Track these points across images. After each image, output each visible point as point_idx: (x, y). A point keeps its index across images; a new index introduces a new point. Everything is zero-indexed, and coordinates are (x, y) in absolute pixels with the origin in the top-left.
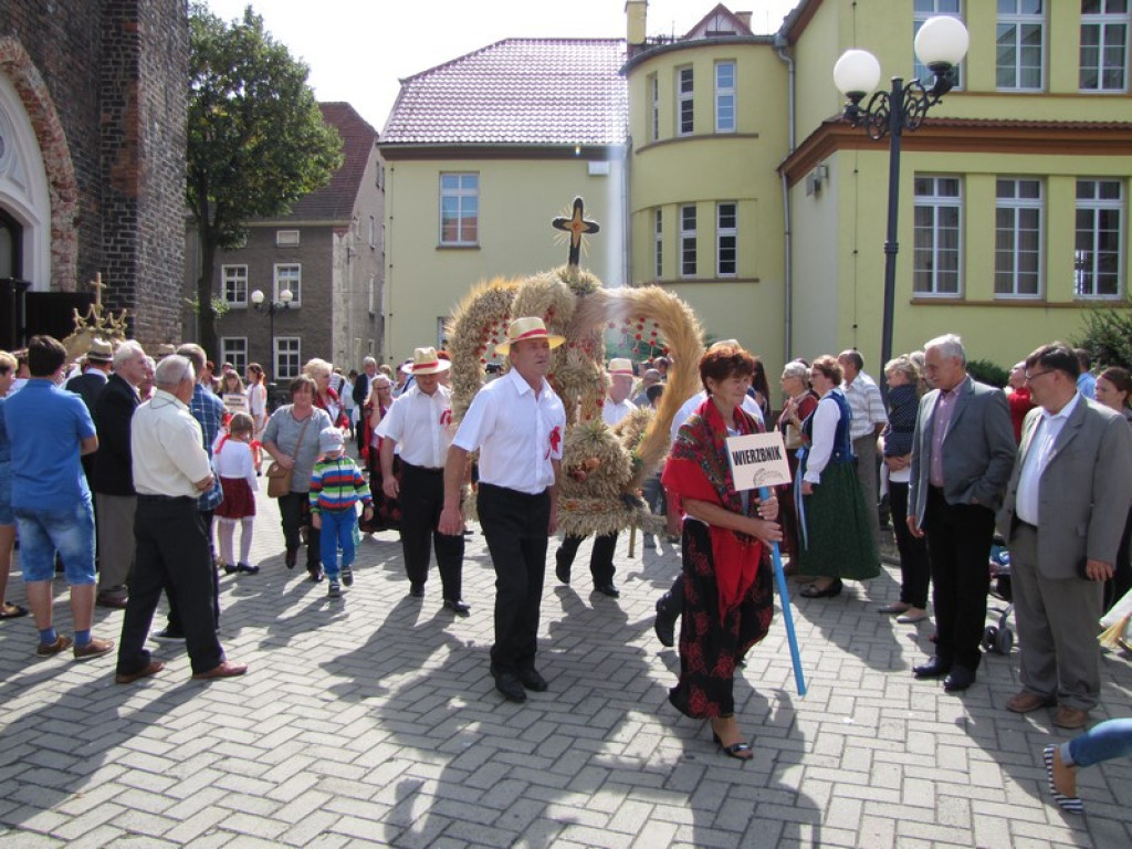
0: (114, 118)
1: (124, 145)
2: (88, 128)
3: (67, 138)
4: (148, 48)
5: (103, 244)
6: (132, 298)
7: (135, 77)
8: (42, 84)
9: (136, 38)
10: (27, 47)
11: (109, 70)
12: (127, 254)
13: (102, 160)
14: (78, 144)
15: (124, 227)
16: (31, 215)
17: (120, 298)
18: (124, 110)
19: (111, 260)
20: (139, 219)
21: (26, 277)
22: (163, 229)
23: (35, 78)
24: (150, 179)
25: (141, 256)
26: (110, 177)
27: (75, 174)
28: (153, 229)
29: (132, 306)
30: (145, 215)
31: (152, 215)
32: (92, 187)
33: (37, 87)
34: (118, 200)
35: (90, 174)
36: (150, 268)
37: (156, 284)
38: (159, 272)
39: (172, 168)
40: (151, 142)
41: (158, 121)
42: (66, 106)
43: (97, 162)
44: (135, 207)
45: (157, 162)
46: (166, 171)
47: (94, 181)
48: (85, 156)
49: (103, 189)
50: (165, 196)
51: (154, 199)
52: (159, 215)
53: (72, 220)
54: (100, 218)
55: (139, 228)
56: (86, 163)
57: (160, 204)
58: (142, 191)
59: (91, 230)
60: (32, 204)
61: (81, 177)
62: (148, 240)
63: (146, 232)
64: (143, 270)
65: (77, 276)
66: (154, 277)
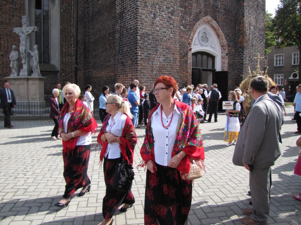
0: (239, 28)
1: (241, 34)
2: (232, 32)
3: (224, 35)
4: (248, 8)
5: (237, 59)
6: (242, 72)
7: (244, 17)
8: (217, 24)
9: (244, 7)
10: (212, 17)
11: (238, 16)
12: (242, 61)
13: (237, 39)
14: (228, 36)
15: (241, 54)
16: (216, 54)
17: (240, 72)
18: (241, 25)
19: (238, 63)
20: (245, 52)
21: (215, 68)
22: (255, 53)
23: (214, 23)
24: (249, 41)
25: (246, 61)
26: (238, 42)
27: (227, 43)
28: (251, 54)
29: (242, 74)
30: (247, 51)
31: (250, 50)
32: (233, 45)
33: (215, 25)
34: (240, 48)
35: (232, 42)
36: (250, 64)
37: (252, 68)
38: (253, 64)
39: (259, 37)
40: (250, 32)
41: (252, 26)
42: (224, 28)
43: (235, 39)
44: (244, 49)
45: (252, 37)
46: (256, 38)
47: (234, 44)
48: (231, 38)
49: (237, 45)
50: (256, 45)
51: (251, 46)
52: (253, 50)
53: (226, 54)
54: (236, 53)
55: (245, 54)
56: (231, 40)
57: (253, 47)
58: (246, 45)
59: (233, 56)
60: (217, 51)
61: (229, 44)
62: (249, 57)
63: (248, 55)
64: (246, 64)
65: (228, 67)
66: (251, 66)
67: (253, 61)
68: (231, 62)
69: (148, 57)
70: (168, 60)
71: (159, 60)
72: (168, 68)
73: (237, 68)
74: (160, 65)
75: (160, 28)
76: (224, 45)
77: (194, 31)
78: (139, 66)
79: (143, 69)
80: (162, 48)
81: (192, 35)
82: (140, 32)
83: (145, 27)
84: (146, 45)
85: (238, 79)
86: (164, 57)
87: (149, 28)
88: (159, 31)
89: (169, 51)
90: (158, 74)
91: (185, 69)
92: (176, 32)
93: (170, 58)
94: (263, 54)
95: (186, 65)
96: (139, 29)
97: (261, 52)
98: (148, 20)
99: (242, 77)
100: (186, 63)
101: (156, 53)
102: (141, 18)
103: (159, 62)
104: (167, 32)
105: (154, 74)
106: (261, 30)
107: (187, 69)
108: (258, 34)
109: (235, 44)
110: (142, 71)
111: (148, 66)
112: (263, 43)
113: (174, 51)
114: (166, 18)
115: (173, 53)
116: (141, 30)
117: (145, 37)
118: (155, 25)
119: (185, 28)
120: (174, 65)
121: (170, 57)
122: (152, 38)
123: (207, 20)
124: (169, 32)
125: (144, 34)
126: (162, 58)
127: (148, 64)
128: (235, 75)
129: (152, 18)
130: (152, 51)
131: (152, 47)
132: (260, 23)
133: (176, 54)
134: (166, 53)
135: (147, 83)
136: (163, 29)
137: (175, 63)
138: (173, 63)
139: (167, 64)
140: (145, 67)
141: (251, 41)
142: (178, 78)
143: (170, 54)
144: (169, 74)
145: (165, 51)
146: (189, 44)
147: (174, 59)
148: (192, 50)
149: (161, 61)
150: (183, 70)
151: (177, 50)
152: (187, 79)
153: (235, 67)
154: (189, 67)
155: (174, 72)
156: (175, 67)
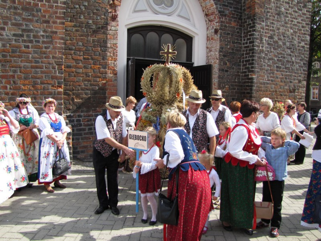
12: (251, 44)
15: (250, 31)
17: (248, 68)
19: (245, 49)
21: (193, 61)
22: (285, 30)
24: (269, 4)
25: (261, 45)
26: (245, 8)
27: (217, 8)
28: (273, 31)
29: (253, 71)
30: (264, 24)
31: (272, 23)
32: (234, 14)
34: (248, 18)
35: (231, 7)
36: (271, 52)
37: (278, 60)
38: (281, 54)
43: (239, 2)
44: (255, 19)
47: (235, 11)
49: (243, 15)
50: (287, 13)
51: (274, 15)
52: (280, 23)
53: (213, 31)
54: (241, 29)
55: (257, 30)
56: (228, 3)
57: (280, 17)
58: (261, 11)
59: (232, 35)
60: (195, 26)
61: (222, 10)
62: (269, 36)
63: (266, 33)
64: (263, 52)
65: (219, 58)
66: (276, 56)
67: (279, 47)
68: (229, 47)
70: (28, 36)
72: (30, 53)
73: (243, 61)
76: (210, 11)
80: (10, 8)
85: (245, 82)
86: (15, 28)
89: (34, 16)
91: (100, 58)
93: (37, 32)
94: (305, 34)
95: (101, 50)
97: (301, 28)
99: (252, 79)
100: (101, 47)
107: (103, 59)
109: (239, 11)
112: (305, 10)
113: (50, 17)
115: (44, 19)
120: (46, 48)
121: (36, 29)
126: (10, 30)
128: (239, 76)
133: (55, 22)
134: (24, 19)
137: (51, 42)
138: (44, 42)
139: (27, 44)
141: (274, 3)
142: (61, 78)
143: (37, 21)
144: (32, 67)
145: (20, 15)
146: (111, 5)
147: (48, 34)
148: (119, 19)
149: (7, 37)
150: (93, 62)
151: (56, 13)
152: (104, 82)
153: (240, 58)
154: (112, 55)
155: (50, 64)
156: (49, 51)
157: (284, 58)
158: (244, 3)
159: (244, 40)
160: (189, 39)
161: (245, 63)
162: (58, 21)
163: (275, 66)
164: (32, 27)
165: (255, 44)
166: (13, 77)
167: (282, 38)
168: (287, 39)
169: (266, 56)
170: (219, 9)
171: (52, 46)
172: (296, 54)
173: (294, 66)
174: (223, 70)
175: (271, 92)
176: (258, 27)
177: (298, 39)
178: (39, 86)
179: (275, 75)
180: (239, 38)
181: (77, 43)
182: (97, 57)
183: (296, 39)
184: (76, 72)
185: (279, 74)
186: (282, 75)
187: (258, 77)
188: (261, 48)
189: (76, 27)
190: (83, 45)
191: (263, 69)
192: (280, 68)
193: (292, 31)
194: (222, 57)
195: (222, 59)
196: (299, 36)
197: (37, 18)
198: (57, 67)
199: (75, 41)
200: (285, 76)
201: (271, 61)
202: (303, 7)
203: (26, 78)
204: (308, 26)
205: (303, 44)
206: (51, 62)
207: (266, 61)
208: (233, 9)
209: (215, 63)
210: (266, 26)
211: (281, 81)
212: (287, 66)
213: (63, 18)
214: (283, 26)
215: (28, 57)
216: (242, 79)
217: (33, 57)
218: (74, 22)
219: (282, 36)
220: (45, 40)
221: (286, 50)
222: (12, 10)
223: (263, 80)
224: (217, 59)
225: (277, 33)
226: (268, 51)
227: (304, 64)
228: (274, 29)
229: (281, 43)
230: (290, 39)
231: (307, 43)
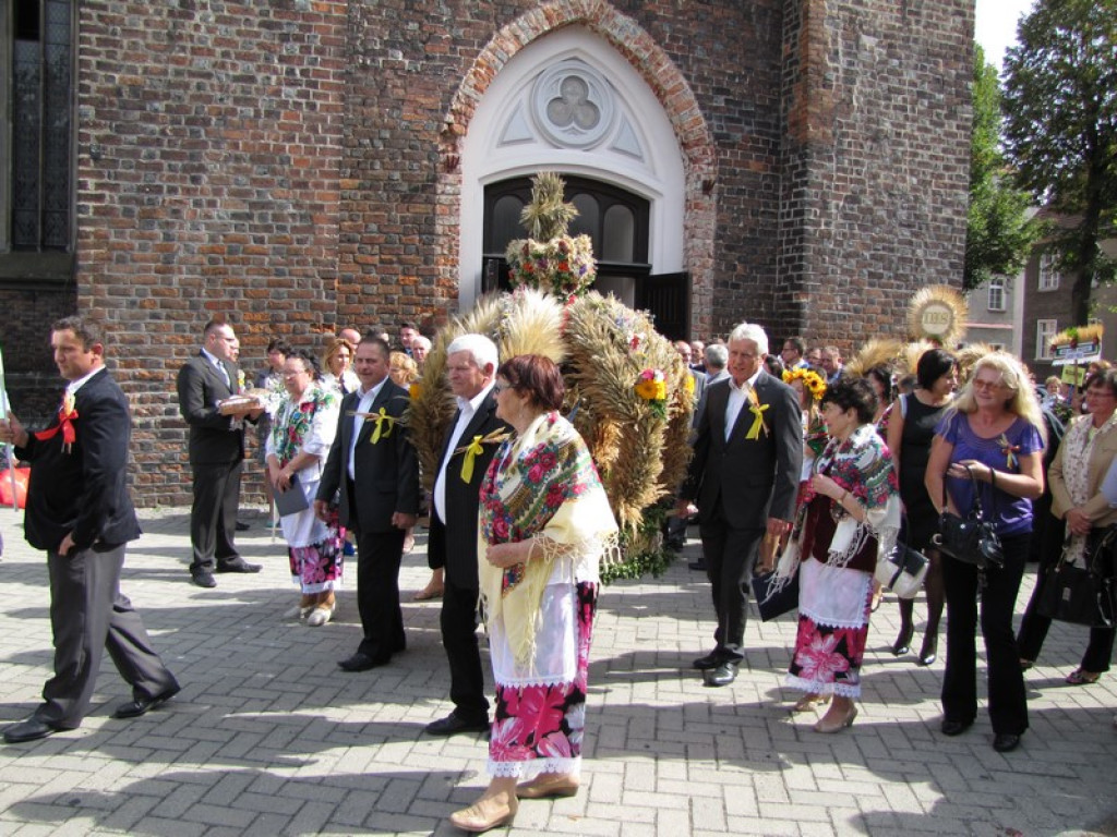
0: (793, 46)
1: (798, 78)
2: (749, 69)
3: (694, 88)
5: (781, 210)
6: (800, 277)
8: (640, 32)
12: (798, 219)
13: (782, 105)
14: (720, 91)
15: (796, 185)
17: (789, 279)
18: (799, 32)
19: (786, 229)
21: (650, 260)
22: (895, 179)
23: (625, 27)
24: (848, 114)
25: (823, 220)
26: (787, 123)
27: (710, 128)
28: (860, 182)
29: (800, 287)
30: (834, 165)
31: (857, 163)
32: (756, 141)
33: (627, 38)
34: (794, 151)
35: (748, 124)
36: (853, 236)
37: (873, 257)
38: (883, 240)
39: (921, 95)
40: (851, 64)
41: (874, 35)
42: (692, 49)
43: (772, 108)
44: (806, 155)
45: (868, 90)
46: (898, 100)
47: (759, 133)
48: (738, 104)
49: (782, 141)
50: (898, 134)
51: (861, 140)
52: (880, 162)
53: (699, 185)
54: (775, 179)
55: (813, 183)
56: (741, 112)
57: (880, 146)
58: (824, 133)
59: (751, 194)
60: (654, 173)
61: (725, 131)
62: (847, 198)
63: (837, 188)
64: (829, 238)
65: (716, 253)
66: (868, 247)
67: (877, 222)
68: (741, 225)
69: (139, 202)
70: (262, 217)
71: (208, 216)
72: (266, 254)
73: (780, 261)
74: (213, 239)
75: (220, 60)
76: (692, 137)
77: (482, 71)
78: (85, 246)
79: (110, 259)
80: (227, 160)
81: (465, 89)
82: (94, 86)
83: (126, 57)
84: (131, 143)
85: (784, 315)
86: (237, 200)
87: (150, 64)
88: (208, 76)
89: (274, 172)
90: (201, 285)
91: (418, 260)
92: (319, 76)
93: (282, 207)
94: (953, 186)
95: (420, 240)
96: (93, 69)
97: (942, 171)
98: (147, 24)
99: (798, 306)
100: (420, 233)
101: (189, 184)
102: (101, 18)
103: (208, 227)
104: (260, 77)
105: (175, 286)
106: (938, 55)
107: (426, 262)
108: (919, 77)
109: (772, 131)
110: (106, 273)
111: (143, 248)
112: (954, 123)
113: (308, 173)
114: (257, 10)
115: (296, 179)
116: (102, 73)
117: (125, 106)
118: (189, 45)
119: (414, 59)
120: (299, 241)
121: (279, 201)
122: (169, 109)
123: (576, 11)
124: (274, 78)
125: (118, 92)
126: (226, 205)
127: (141, 237)
128: (771, 297)
129: (171, 13)
130: (166, 173)
131: (165, 155)
132: (930, 16)
133: (318, 185)
134: (254, 181)
135: (135, 327)
136: (234, 66)
137: (310, 229)
138: (295, 229)
139: (259, 235)
140: (123, 249)
141: (862, 112)
142: (331, 307)
143: (281, 185)
144: (270, 284)
145: (246, 172)
146: (443, 134)
147: (303, 212)
148: (463, 166)
149: (219, 221)
150: (401, 268)
151: (322, 164)
152: (427, 315)
153: (772, 253)
154: (446, 252)
155: (307, 276)
156: (307, 249)
157: (892, 250)
158: (786, 110)
159: (784, 206)
160: (639, 206)
161: (784, 265)
162: (327, 181)
163: (865, 271)
164: (270, 198)
165: (806, 217)
166: (230, 305)
167: (885, 198)
168: (899, 202)
169: (837, 249)
170: (716, 130)
171: (311, 238)
172: (928, 241)
173: (923, 270)
174: (725, 284)
175: (853, 338)
176: (815, 174)
177: (934, 201)
178: (283, 325)
179: (864, 296)
180: (771, 202)
181: (366, 226)
182: (412, 257)
183: (929, 200)
184: (363, 293)
185: (877, 294)
186: (887, 296)
187: (814, 301)
188: (823, 227)
189: (365, 189)
190: (380, 231)
191: (829, 282)
192: (880, 276)
193: (915, 180)
194: (724, 251)
195: (724, 255)
196: (934, 193)
197: (280, 178)
198: (322, 282)
199: (360, 222)
200: (894, 297)
201: (853, 261)
202: (947, 117)
203: (256, 309)
204: (962, 166)
205: (947, 213)
206: (309, 273)
207: (839, 260)
208: (753, 128)
209: (704, 266)
210: (838, 170)
211: (884, 312)
212: (901, 271)
213: (337, 175)
214: (887, 168)
215: (262, 264)
216: (779, 307)
217: (271, 263)
218: (358, 177)
219: (885, 195)
220: (298, 224)
221: (898, 230)
222: (231, 164)
223: (830, 309)
224: (709, 256)
225: (870, 186)
226: (844, 235)
227: (952, 265)
228: (862, 177)
229: (881, 213)
230: (908, 201)
231: (960, 209)
